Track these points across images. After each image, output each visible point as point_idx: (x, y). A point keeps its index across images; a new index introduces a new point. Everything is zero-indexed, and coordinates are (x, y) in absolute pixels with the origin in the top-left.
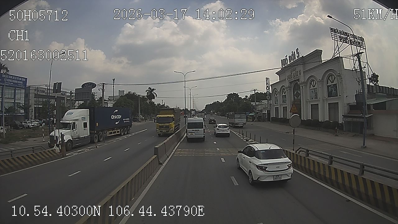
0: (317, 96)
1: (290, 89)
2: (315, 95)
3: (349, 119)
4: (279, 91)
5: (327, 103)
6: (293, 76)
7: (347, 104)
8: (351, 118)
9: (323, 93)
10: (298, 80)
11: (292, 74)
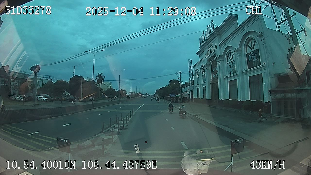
0: (235, 70)
1: (208, 67)
4: (199, 71)
5: (247, 76)
6: (210, 52)
7: (275, 74)
8: (283, 94)
9: (241, 64)
10: (215, 55)
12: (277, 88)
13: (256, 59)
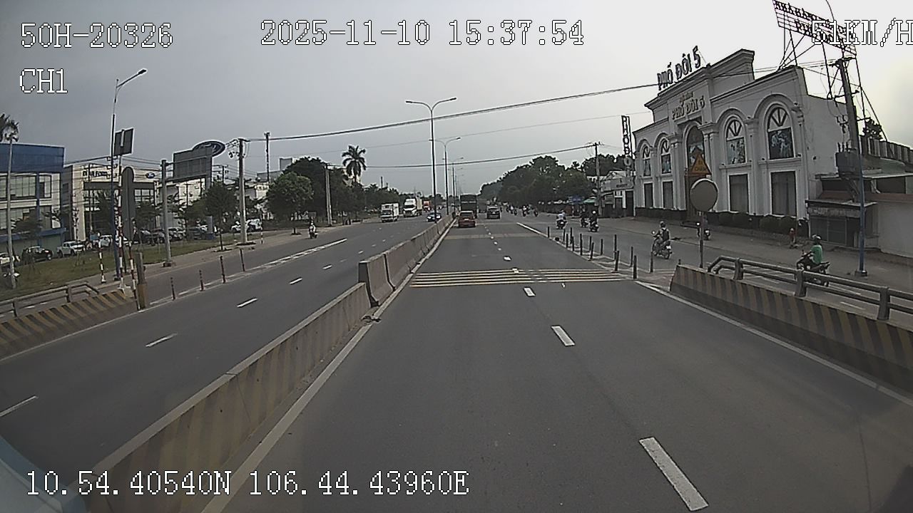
0: (744, 157)
1: (680, 141)
2: (740, 155)
3: (822, 211)
4: (653, 146)
5: (768, 172)
6: (686, 111)
7: (816, 176)
8: (827, 209)
9: (758, 148)
10: (699, 120)
11: (682, 106)
12: (818, 198)
13: (786, 144)
